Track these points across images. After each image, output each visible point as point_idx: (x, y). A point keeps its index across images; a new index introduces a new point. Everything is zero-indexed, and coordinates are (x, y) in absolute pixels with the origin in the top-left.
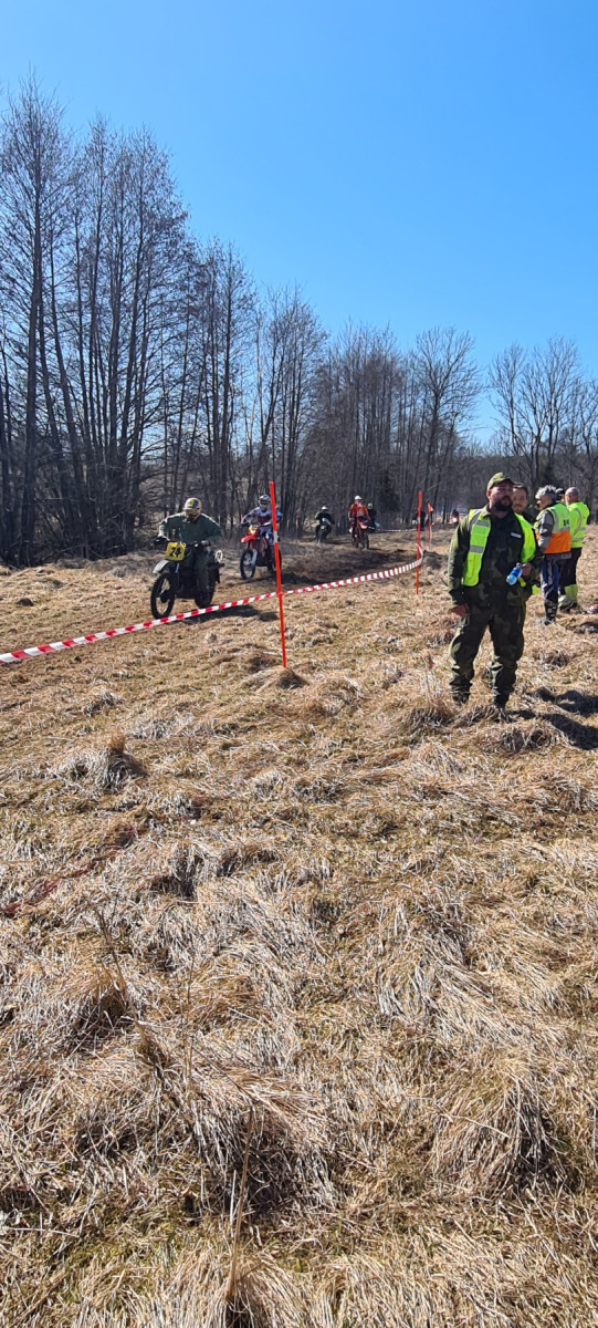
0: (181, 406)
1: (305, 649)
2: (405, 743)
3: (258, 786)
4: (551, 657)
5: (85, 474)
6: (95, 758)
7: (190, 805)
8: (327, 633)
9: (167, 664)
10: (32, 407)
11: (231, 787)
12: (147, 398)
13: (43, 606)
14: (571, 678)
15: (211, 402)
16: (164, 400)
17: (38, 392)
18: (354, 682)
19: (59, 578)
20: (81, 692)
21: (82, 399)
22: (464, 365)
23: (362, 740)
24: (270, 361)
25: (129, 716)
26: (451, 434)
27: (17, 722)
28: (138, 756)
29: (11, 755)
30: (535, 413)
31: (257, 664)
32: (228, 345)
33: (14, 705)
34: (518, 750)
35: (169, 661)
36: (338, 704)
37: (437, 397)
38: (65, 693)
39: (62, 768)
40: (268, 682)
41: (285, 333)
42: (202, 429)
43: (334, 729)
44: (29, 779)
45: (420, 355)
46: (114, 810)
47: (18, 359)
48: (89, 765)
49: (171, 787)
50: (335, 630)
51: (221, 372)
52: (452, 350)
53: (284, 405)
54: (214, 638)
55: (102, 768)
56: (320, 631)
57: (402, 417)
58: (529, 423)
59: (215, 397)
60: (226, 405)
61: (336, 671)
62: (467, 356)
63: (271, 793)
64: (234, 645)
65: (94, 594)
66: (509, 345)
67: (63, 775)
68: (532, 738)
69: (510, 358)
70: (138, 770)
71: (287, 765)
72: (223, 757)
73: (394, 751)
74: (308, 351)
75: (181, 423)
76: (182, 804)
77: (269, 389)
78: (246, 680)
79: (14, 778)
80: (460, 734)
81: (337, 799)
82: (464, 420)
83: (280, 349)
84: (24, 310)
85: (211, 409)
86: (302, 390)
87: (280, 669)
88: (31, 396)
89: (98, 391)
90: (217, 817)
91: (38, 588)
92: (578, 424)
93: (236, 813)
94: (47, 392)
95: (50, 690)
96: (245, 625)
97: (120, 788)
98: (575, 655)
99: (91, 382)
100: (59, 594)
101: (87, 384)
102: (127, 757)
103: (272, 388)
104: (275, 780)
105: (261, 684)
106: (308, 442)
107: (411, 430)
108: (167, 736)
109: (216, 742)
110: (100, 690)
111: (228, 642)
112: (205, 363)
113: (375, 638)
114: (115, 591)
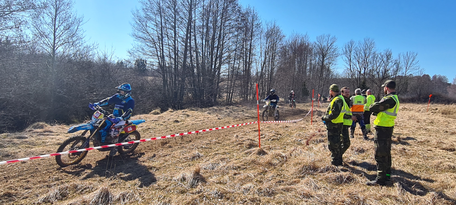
0: (235, 59)
1: (269, 142)
2: (299, 177)
3: (244, 189)
4: (358, 150)
5: (201, 80)
6: (189, 175)
7: (219, 194)
8: (277, 137)
9: (220, 144)
10: (185, 57)
11: (235, 189)
12: (223, 56)
13: (182, 123)
14: (365, 158)
15: (244, 57)
16: (229, 57)
17: (188, 53)
18: (284, 155)
19: (189, 114)
20: (190, 152)
21: (202, 56)
22: (333, 47)
23: (284, 175)
24: (265, 44)
25: (204, 161)
26: (328, 70)
27: (166, 161)
28: (204, 176)
29: (162, 172)
30: (359, 63)
31: (251, 146)
32: (251, 39)
33: (167, 155)
34: (341, 182)
35: (221, 143)
36: (277, 162)
37: (323, 57)
38: (184, 152)
39: (178, 178)
40: (254, 152)
41: (271, 35)
42: (241, 65)
43: (275, 170)
44: (167, 181)
45: (318, 43)
46: (193, 194)
47: (182, 43)
48: (186, 177)
49: (214, 187)
50: (280, 136)
51: (248, 47)
52: (329, 42)
53: (269, 59)
54: (237, 136)
55: (191, 179)
56: (275, 136)
57: (311, 64)
58: (357, 67)
59: (246, 57)
60: (250, 59)
61: (279, 150)
62: (334, 44)
63: (249, 192)
64: (244, 139)
65: (199, 120)
66: (349, 41)
67: (178, 180)
68: (347, 179)
69: (350, 45)
70: (204, 180)
71: (256, 182)
72: (234, 178)
73: (295, 180)
74: (278, 41)
75: (234, 64)
76: (217, 193)
77: (264, 54)
78: (246, 151)
79: (162, 180)
80: (320, 175)
81: (272, 196)
82: (333, 65)
83: (268, 41)
84: (185, 27)
85: (245, 60)
86: (276, 54)
87: (258, 148)
88: (185, 55)
89: (207, 53)
90: (228, 199)
91: (182, 117)
92: (375, 68)
93: (235, 198)
94: (191, 53)
95: (179, 151)
96: (249, 132)
97: (197, 186)
98: (367, 150)
99: (205, 50)
100: (188, 119)
101: (204, 51)
102: (200, 175)
103: (265, 53)
104: (251, 187)
105: (251, 153)
106: (278, 71)
107: (314, 68)
108: (216, 169)
109: (232, 172)
110: (196, 152)
111: (242, 138)
112: (243, 45)
113: (294, 140)
114: (206, 119)
